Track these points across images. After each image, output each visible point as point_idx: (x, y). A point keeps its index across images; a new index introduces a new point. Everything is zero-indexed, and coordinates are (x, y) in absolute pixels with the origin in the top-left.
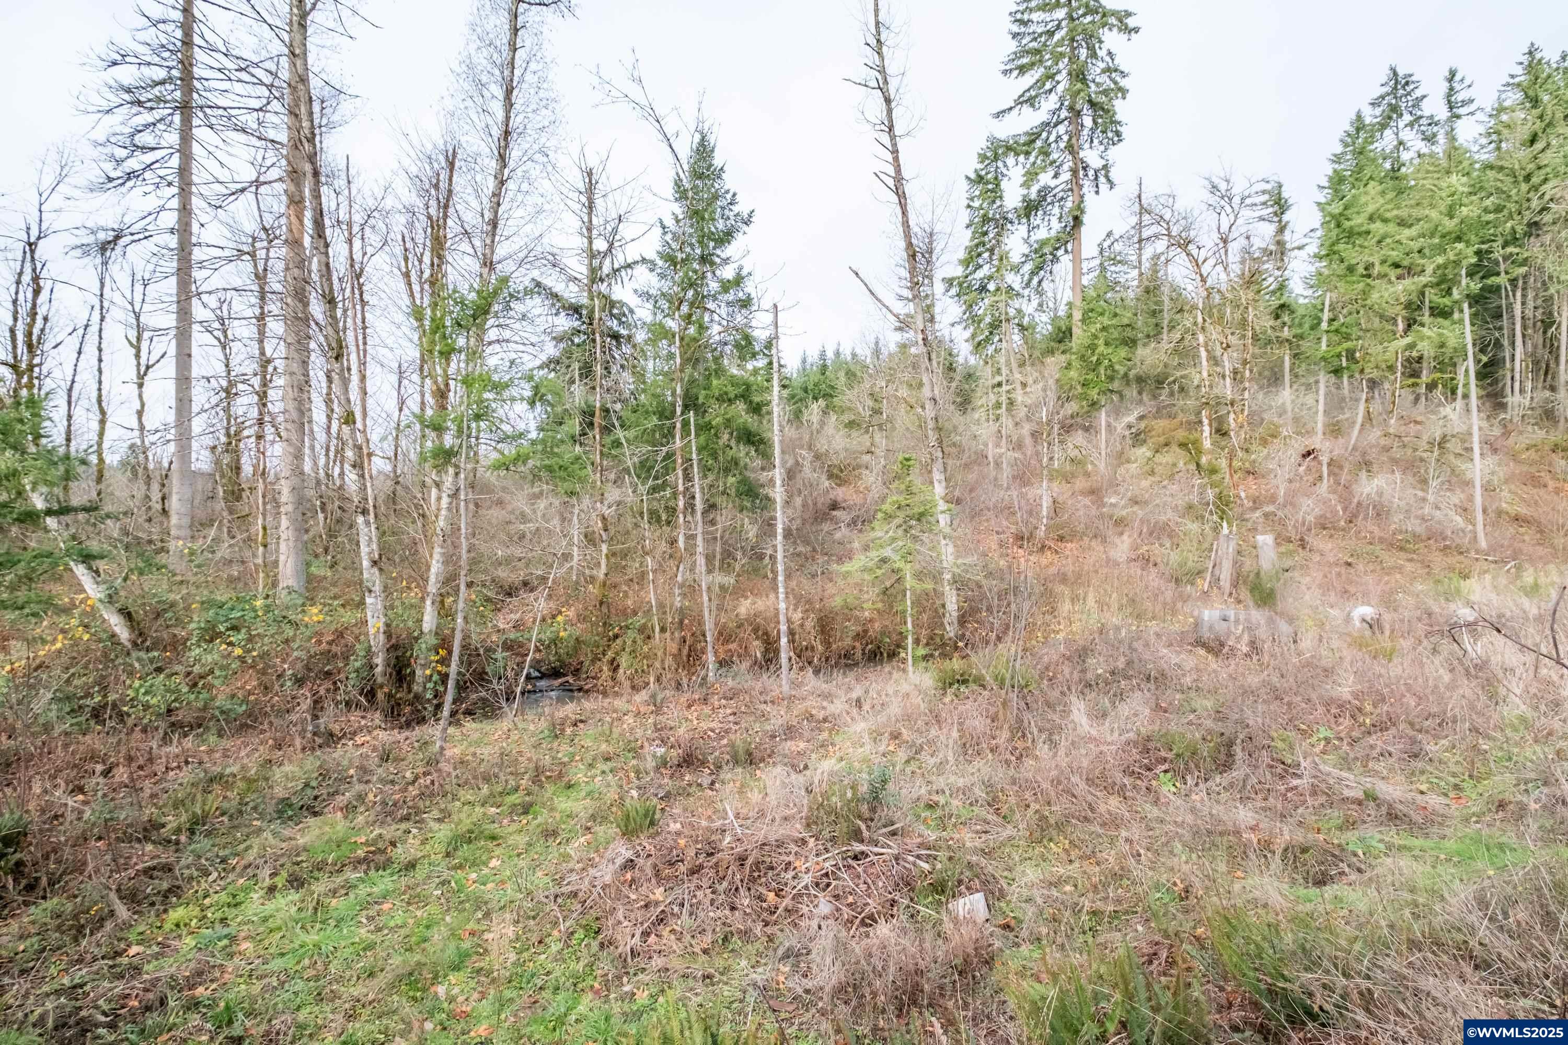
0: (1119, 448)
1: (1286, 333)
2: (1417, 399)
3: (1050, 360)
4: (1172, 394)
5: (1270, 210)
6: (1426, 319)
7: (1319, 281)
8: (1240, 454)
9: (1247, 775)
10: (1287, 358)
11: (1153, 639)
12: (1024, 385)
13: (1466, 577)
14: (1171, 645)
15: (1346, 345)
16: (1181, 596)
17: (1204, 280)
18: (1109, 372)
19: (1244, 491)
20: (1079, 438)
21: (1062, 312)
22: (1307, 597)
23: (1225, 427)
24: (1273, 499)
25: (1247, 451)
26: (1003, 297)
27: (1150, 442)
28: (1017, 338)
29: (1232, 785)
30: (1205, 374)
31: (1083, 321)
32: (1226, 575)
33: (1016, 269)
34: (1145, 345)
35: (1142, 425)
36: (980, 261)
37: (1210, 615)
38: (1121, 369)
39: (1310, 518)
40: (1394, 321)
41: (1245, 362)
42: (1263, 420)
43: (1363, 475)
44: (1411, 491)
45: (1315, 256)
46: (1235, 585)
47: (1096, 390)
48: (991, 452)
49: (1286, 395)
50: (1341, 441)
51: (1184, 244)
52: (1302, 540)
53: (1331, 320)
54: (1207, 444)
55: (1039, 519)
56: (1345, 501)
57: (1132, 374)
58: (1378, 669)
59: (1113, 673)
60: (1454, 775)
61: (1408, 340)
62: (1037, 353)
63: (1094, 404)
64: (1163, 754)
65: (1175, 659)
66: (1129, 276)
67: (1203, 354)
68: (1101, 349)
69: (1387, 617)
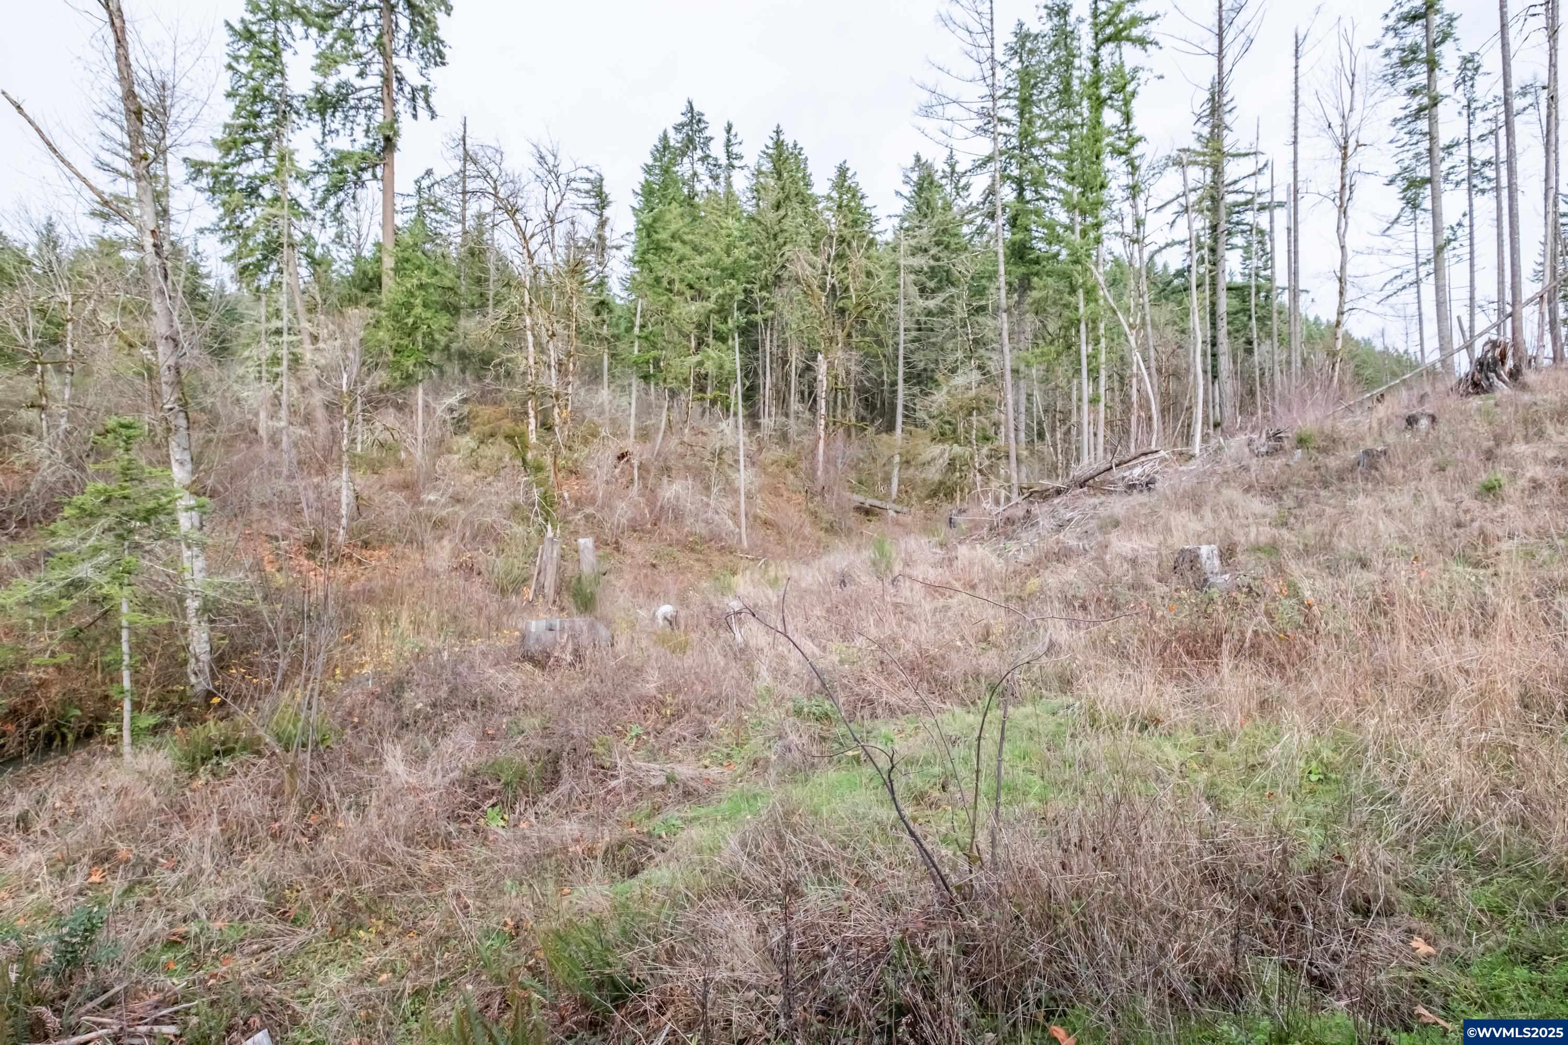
0: (438, 434)
1: (605, 331)
2: (704, 412)
3: (351, 311)
4: (497, 378)
5: (592, 201)
6: (710, 340)
7: (633, 285)
8: (564, 451)
9: (572, 789)
10: (606, 357)
11: (478, 659)
12: (315, 339)
13: (734, 573)
14: (497, 663)
15: (654, 353)
16: (506, 608)
17: (531, 257)
18: (427, 340)
19: (568, 491)
20: (389, 417)
21: (368, 252)
22: (621, 600)
23: (550, 421)
24: (592, 501)
25: (570, 448)
26: (286, 211)
27: (475, 430)
28: (304, 272)
29: (557, 803)
30: (531, 362)
31: (396, 270)
32: (550, 581)
33: (304, 178)
34: (469, 316)
35: (466, 409)
36: (249, 152)
37: (536, 625)
38: (443, 341)
39: (624, 521)
40: (688, 337)
41: (569, 355)
42: (584, 417)
43: (665, 479)
44: (698, 497)
45: (630, 260)
46: (558, 593)
47: (412, 361)
48: (264, 425)
49: (604, 394)
50: (648, 445)
51: (513, 211)
52: (617, 542)
53: (643, 326)
54: (533, 438)
55: (338, 519)
56: (651, 503)
57: (454, 346)
58: (677, 663)
59: (434, 705)
60: (727, 746)
61: (698, 358)
62: (333, 299)
63: (409, 378)
64: (491, 786)
65: (502, 679)
66: (452, 230)
67: (530, 339)
68: (418, 310)
69: (682, 614)
